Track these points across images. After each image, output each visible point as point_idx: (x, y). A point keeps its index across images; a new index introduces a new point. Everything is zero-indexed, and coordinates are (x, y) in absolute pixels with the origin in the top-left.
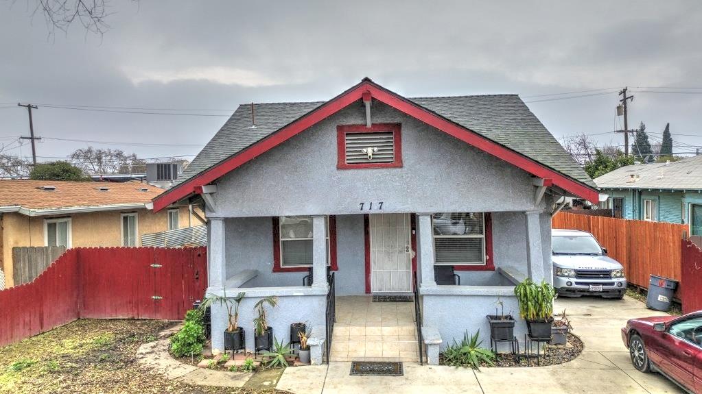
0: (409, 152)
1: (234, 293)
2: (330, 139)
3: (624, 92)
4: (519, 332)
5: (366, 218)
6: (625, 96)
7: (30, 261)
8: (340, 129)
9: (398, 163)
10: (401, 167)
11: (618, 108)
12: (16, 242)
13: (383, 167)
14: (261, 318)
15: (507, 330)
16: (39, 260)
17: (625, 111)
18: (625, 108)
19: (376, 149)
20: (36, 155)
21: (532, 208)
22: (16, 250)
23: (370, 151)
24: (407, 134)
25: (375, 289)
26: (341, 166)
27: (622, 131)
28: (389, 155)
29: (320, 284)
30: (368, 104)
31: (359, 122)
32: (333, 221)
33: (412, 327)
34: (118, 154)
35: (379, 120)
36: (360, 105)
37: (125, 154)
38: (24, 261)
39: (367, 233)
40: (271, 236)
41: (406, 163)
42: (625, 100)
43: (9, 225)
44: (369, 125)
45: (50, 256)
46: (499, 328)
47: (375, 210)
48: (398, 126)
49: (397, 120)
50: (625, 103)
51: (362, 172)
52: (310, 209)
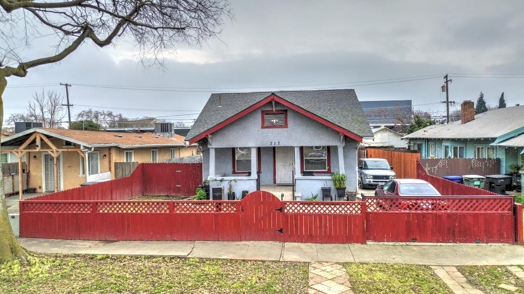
0: (290, 122)
1: (219, 178)
2: (258, 116)
3: (446, 77)
4: (333, 193)
5: (274, 148)
6: (447, 80)
7: (122, 169)
8: (263, 112)
9: (286, 126)
10: (287, 127)
11: (443, 87)
12: (116, 160)
13: (279, 128)
14: (231, 187)
15: (328, 192)
16: (126, 168)
17: (447, 89)
18: (447, 87)
19: (277, 120)
20: (71, 116)
21: (340, 144)
22: (116, 164)
23: (275, 121)
24: (289, 114)
25: (278, 182)
26: (263, 127)
27: (445, 102)
28: (282, 123)
29: (254, 175)
30: (273, 103)
31: (270, 109)
32: (259, 149)
33: (292, 192)
34: (110, 114)
35: (279, 109)
36: (270, 103)
37: (114, 114)
38: (120, 169)
39: (274, 157)
40: (231, 158)
41: (289, 126)
42: (447, 82)
43: (113, 153)
44: (274, 111)
45: (131, 167)
46: (326, 192)
47: (277, 145)
48: (286, 111)
49: (286, 108)
50: (447, 84)
51: (271, 130)
52: (250, 144)
